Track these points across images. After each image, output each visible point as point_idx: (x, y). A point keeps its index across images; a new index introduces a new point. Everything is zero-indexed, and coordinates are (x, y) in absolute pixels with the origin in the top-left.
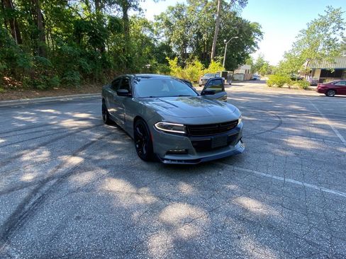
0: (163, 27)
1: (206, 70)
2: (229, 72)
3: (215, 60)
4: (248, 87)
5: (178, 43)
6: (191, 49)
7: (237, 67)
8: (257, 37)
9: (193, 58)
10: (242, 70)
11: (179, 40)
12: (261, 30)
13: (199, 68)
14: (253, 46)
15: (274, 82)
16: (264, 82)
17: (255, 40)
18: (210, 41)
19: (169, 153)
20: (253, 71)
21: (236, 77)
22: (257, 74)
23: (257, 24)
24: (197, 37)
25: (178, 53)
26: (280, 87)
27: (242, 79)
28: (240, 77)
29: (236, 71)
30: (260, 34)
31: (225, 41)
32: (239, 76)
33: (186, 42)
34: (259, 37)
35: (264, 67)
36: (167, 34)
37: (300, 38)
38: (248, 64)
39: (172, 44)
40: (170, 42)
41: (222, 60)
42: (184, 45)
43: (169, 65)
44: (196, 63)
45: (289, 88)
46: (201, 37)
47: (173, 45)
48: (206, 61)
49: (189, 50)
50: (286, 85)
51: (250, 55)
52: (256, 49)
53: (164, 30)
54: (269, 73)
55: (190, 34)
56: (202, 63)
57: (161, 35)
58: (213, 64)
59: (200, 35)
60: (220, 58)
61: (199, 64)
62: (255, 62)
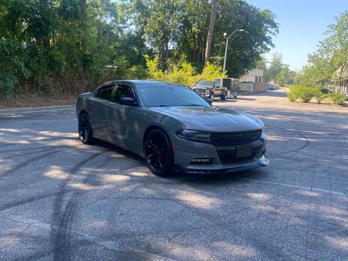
0: (133, 11)
1: (198, 77)
2: (232, 79)
3: (211, 62)
4: (261, 102)
5: (155, 34)
6: (176, 44)
7: (243, 73)
8: (270, 29)
9: (178, 58)
10: (250, 76)
11: (156, 31)
12: (275, 21)
13: (189, 73)
14: (264, 43)
15: (298, 96)
16: (284, 95)
17: (268, 35)
18: (202, 34)
19: (192, 163)
20: (267, 79)
21: (243, 88)
22: (272, 83)
23: (269, 12)
24: (184, 27)
25: (156, 49)
26: (306, 101)
27: (252, 90)
28: (249, 87)
29: (242, 79)
30: (274, 25)
31: (225, 34)
32: (247, 85)
33: (167, 33)
34: (273, 30)
35: (282, 72)
36: (138, 22)
37: (328, 36)
38: (259, 68)
39: (146, 36)
40: (142, 33)
41: (222, 62)
42: (164, 37)
43: (146, 67)
44: (184, 65)
45: (319, 103)
46: (190, 27)
47: (147, 38)
48: (198, 62)
49: (171, 46)
50: (314, 100)
51: (261, 55)
52: (269, 47)
53: (133, 15)
54: (291, 82)
55: (174, 23)
56: (193, 66)
57: (129, 22)
58: (208, 68)
59: (187, 25)
60: (219, 58)
61: (189, 67)
62: (268, 66)
